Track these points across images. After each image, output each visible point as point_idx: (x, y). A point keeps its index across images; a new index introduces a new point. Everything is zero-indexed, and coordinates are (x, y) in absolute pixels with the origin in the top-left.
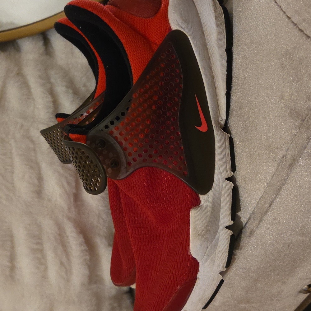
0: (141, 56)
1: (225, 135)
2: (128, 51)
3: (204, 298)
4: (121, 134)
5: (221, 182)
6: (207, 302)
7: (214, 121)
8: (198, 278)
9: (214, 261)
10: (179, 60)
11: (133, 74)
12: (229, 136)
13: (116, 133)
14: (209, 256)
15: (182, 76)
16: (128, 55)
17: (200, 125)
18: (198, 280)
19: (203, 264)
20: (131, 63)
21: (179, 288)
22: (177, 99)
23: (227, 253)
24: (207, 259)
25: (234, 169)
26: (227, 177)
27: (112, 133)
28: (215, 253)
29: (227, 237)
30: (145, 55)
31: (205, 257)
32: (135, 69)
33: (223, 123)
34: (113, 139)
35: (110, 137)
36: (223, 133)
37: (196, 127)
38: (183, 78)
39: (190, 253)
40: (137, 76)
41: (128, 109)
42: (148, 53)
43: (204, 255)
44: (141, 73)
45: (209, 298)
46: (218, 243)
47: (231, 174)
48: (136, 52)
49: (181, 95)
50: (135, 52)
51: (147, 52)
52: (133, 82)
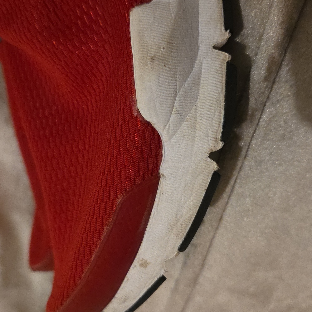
3: (179, 223)
6: (187, 230)
8: (163, 175)
9: (193, 127)
14: (182, 116)
18: (162, 180)
19: (170, 139)
21: (119, 200)
23: (223, 103)
24: (179, 124)
28: (194, 107)
29: (218, 68)
31: (173, 117)
39: (138, 111)
43: (171, 113)
45: (192, 222)
46: (199, 85)
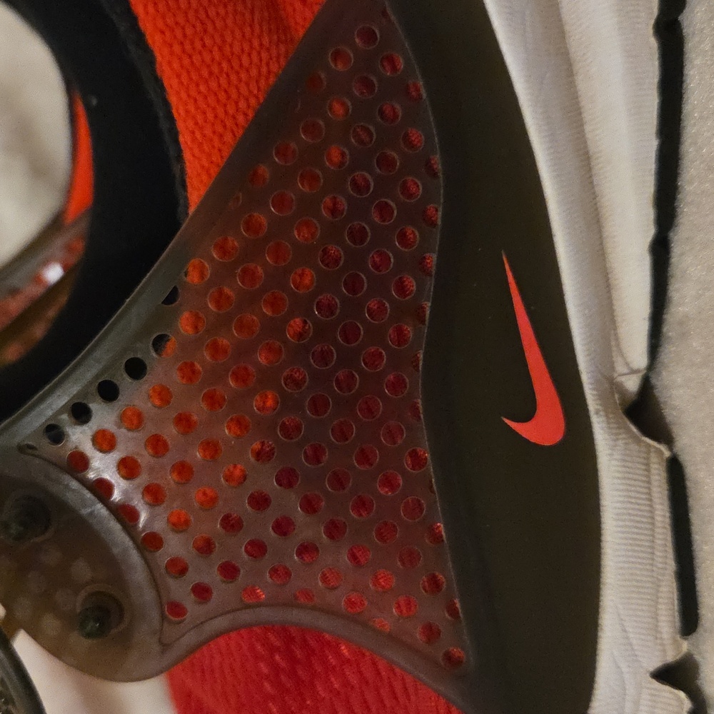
0: (225, 65)
1: (649, 452)
2: (158, 37)
4: (128, 468)
5: (631, 691)
7: (597, 383)
10: (421, 83)
11: (187, 155)
12: (667, 454)
13: (103, 466)
15: (439, 166)
16: (159, 59)
17: (527, 412)
20: (173, 99)
22: (412, 284)
25: (689, 619)
26: (656, 663)
27: (79, 463)
30: (245, 61)
32: (198, 135)
33: (632, 384)
34: (88, 495)
35: (74, 484)
36: (638, 442)
37: (507, 421)
38: (440, 175)
40: (208, 171)
41: (159, 343)
42: (261, 45)
44: (226, 154)
47: (678, 647)
48: (198, 45)
49: (432, 259)
50: (192, 43)
51: (256, 43)
52: (186, 198)
